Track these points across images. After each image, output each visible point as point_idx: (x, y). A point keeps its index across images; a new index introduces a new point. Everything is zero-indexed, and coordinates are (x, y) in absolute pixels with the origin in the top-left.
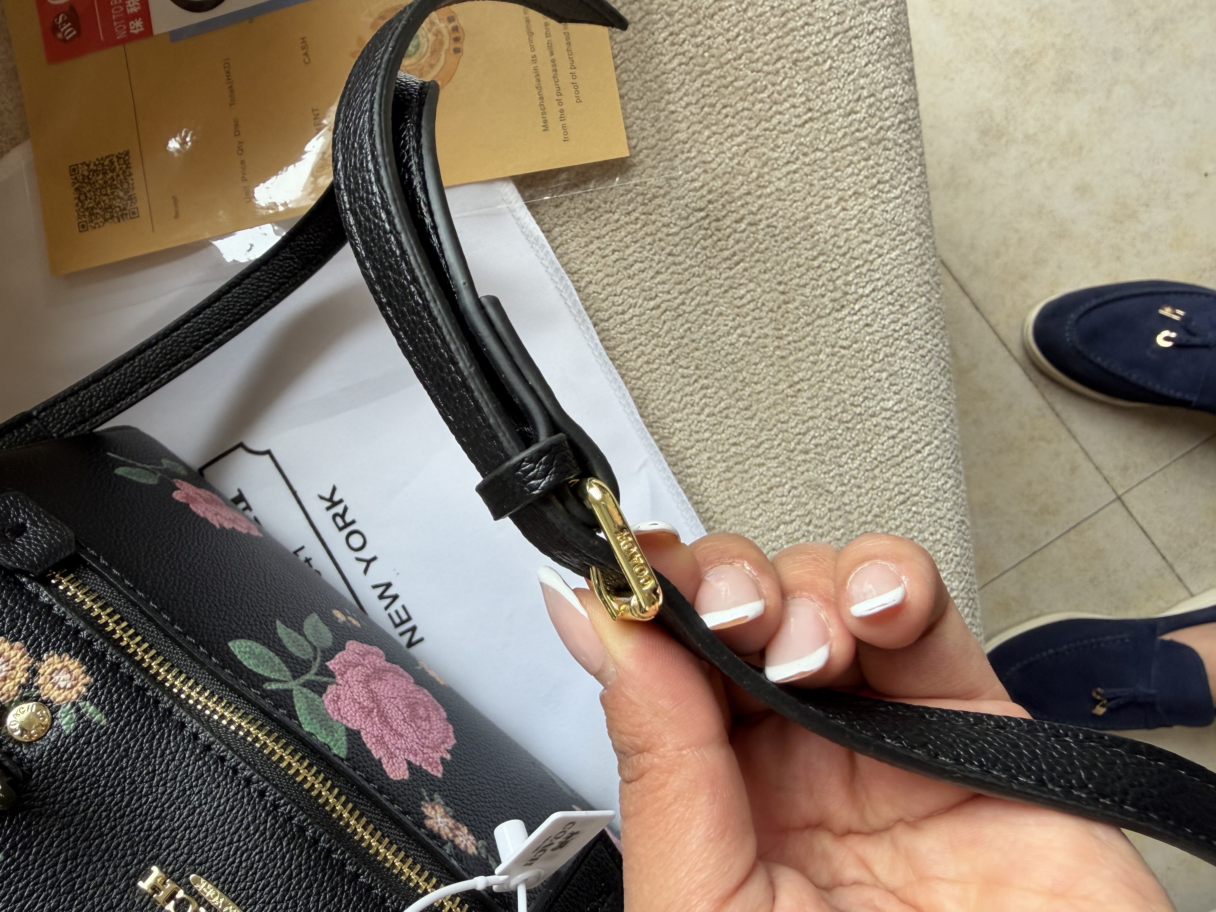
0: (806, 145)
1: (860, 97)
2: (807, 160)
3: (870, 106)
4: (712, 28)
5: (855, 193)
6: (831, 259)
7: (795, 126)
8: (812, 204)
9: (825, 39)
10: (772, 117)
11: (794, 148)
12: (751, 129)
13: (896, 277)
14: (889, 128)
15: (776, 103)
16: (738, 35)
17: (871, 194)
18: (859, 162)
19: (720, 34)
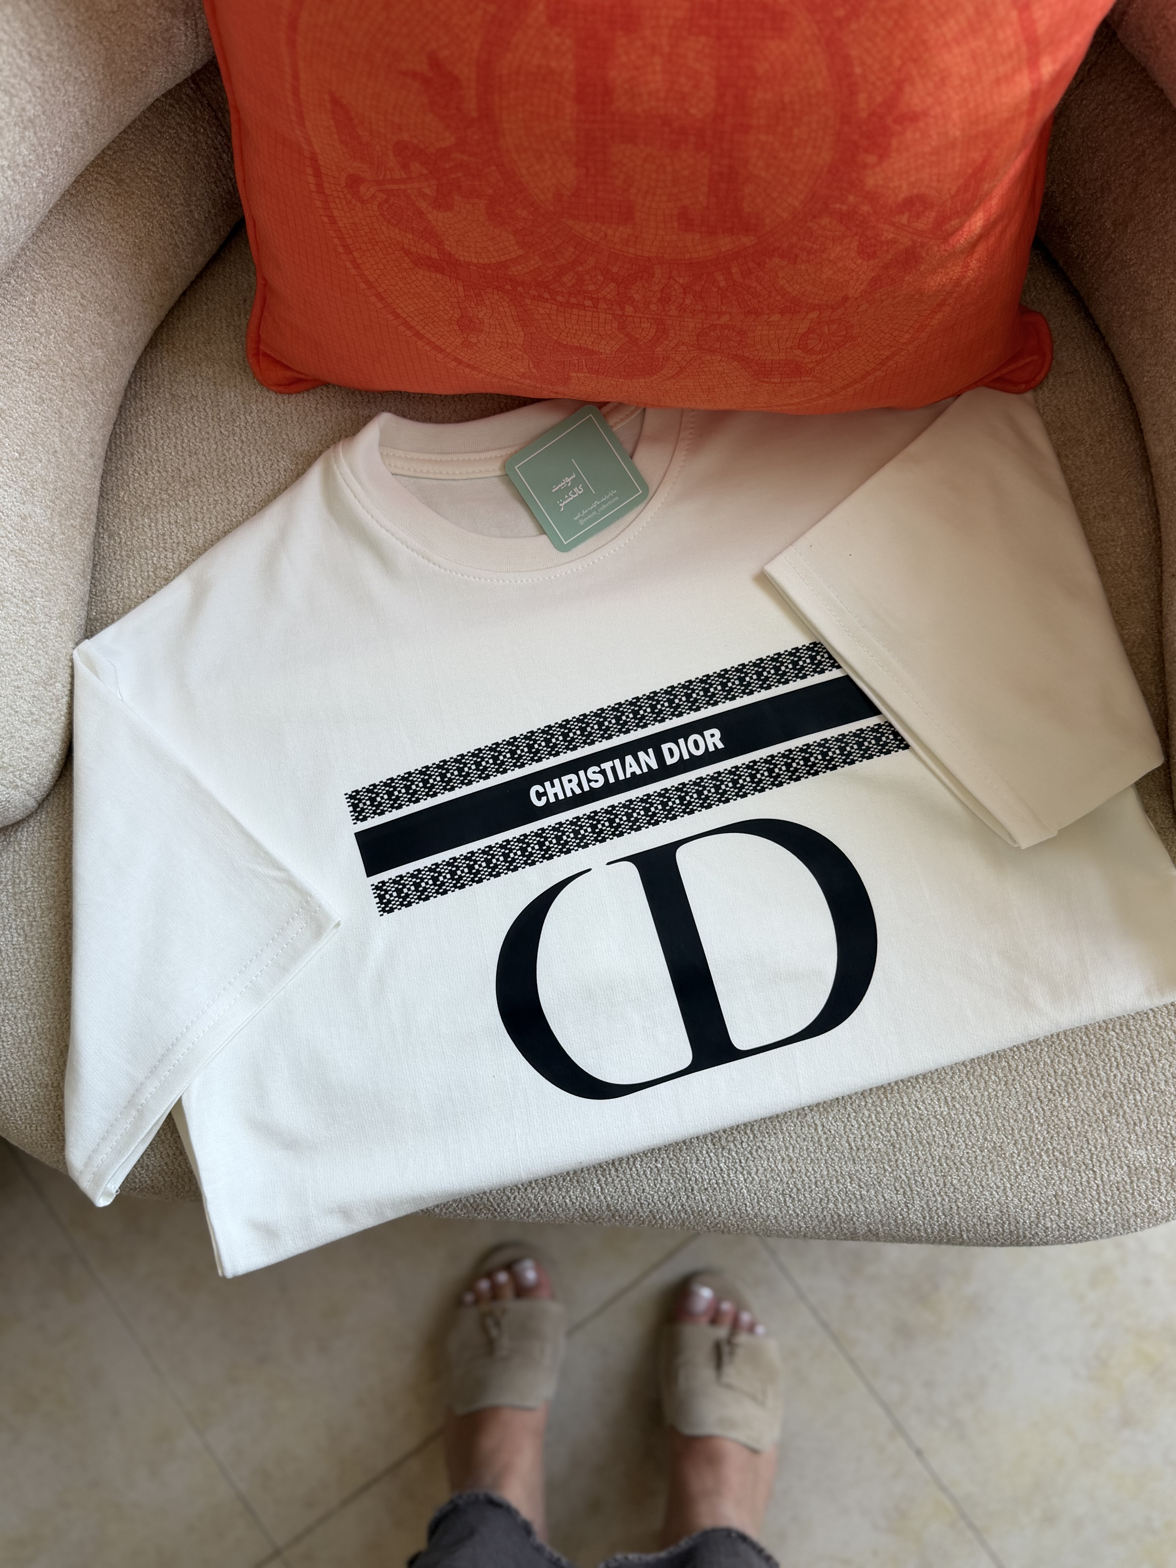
0: (833, 1141)
1: (861, 1188)
2: (823, 1140)
3: (854, 1194)
4: (927, 1091)
5: (793, 1170)
6: (750, 1143)
7: (848, 1137)
8: (791, 1137)
9: (906, 1170)
10: (857, 1121)
11: (833, 1132)
12: (851, 1104)
13: (728, 1190)
14: (836, 1205)
15: (866, 1126)
16: (919, 1108)
17: (791, 1182)
18: (815, 1178)
19: (922, 1096)
